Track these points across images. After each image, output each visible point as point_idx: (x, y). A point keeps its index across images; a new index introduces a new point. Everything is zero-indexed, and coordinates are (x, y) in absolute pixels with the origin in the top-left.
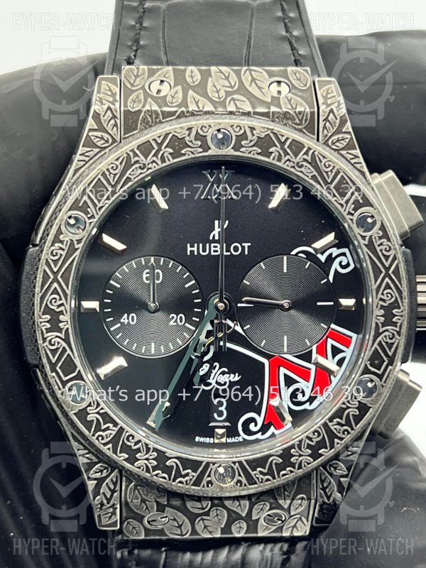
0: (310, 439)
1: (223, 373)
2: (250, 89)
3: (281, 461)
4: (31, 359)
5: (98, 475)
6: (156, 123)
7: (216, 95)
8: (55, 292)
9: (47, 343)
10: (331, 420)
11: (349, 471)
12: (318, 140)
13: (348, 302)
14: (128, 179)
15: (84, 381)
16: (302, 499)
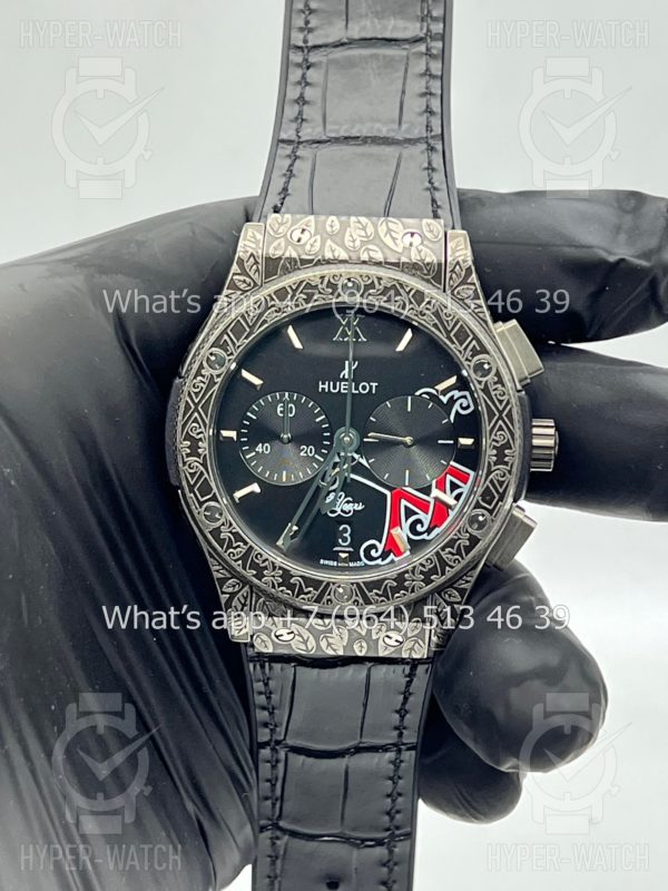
0: (423, 566)
1: (348, 502)
2: (384, 240)
3: (395, 584)
4: (174, 482)
5: (230, 590)
6: (295, 270)
7: (351, 244)
8: (195, 421)
9: (186, 467)
10: (443, 549)
11: (462, 598)
12: (444, 291)
13: (467, 441)
14: (265, 322)
15: (218, 501)
16: (418, 622)
